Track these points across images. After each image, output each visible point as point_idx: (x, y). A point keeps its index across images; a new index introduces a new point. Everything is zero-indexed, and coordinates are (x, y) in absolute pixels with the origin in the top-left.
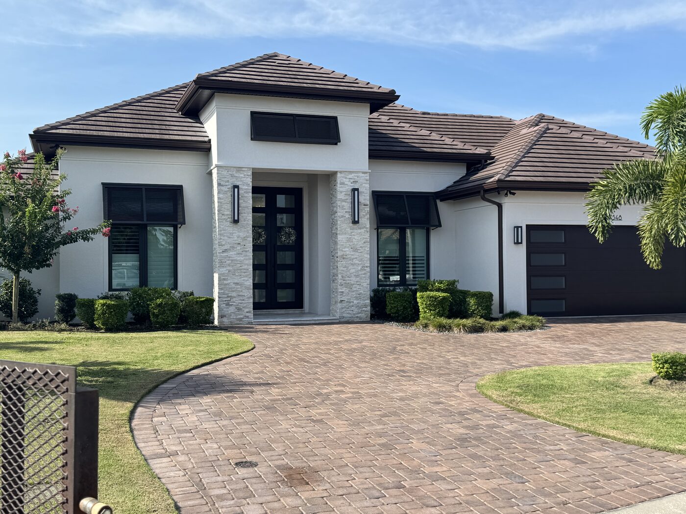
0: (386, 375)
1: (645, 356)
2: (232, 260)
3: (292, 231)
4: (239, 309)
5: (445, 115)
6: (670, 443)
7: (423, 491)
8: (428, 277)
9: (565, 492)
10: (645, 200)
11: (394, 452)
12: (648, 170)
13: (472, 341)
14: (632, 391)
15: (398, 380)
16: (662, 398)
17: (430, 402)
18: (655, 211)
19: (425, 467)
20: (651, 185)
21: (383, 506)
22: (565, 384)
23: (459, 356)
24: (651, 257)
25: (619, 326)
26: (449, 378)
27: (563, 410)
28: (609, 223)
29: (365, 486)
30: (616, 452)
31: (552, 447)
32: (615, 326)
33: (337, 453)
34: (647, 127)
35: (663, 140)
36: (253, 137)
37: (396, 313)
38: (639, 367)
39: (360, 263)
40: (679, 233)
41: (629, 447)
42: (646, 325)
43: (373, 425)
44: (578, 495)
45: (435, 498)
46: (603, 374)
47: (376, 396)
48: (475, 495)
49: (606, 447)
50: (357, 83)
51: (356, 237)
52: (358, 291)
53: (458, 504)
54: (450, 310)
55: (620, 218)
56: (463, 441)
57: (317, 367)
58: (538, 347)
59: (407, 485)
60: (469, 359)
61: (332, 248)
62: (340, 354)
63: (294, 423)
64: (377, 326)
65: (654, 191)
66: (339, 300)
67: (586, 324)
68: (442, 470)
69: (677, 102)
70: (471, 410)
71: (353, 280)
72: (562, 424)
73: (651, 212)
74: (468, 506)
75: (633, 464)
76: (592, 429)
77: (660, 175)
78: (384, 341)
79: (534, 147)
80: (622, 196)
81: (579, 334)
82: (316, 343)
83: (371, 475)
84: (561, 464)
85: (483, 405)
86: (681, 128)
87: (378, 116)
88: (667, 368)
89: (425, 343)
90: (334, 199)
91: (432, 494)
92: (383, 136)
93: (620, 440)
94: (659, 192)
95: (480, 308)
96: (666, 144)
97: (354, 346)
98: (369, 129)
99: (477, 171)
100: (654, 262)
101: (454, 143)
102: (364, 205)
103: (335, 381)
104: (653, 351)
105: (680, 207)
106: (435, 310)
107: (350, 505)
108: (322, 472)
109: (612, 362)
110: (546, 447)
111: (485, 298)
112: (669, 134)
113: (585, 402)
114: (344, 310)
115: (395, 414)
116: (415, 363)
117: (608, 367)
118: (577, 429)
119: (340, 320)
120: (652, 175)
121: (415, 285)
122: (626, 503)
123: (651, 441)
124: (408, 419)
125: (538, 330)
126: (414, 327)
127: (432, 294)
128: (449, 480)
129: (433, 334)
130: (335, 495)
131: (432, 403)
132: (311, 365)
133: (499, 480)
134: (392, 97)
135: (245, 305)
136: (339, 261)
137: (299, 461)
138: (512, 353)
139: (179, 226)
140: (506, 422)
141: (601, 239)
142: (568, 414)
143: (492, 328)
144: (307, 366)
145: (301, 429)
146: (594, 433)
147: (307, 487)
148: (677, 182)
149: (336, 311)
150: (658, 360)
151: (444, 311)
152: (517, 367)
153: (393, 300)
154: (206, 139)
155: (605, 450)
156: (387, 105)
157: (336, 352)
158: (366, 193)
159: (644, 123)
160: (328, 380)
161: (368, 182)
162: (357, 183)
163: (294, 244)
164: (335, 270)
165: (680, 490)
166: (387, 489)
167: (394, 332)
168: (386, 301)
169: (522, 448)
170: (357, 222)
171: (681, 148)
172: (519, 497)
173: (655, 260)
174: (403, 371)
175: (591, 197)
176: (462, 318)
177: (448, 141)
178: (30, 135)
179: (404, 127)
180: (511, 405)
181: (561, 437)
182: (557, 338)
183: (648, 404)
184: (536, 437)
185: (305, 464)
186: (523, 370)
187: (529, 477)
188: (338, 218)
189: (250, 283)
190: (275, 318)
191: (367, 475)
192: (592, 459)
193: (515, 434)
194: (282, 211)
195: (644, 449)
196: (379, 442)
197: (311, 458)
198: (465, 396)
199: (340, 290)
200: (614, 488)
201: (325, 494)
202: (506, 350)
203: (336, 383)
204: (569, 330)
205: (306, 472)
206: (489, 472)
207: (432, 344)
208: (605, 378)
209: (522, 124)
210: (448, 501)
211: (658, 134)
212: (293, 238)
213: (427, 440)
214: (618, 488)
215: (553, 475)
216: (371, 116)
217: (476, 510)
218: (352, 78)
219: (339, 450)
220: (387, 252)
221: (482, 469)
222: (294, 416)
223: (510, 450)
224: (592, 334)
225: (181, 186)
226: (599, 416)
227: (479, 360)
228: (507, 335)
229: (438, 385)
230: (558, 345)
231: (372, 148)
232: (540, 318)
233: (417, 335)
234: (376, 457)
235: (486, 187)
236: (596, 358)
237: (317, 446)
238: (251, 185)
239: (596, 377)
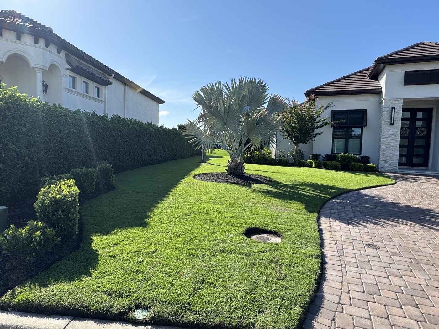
2: (388, 142)
3: (425, 130)
4: (391, 165)
36: (405, 83)
108: (424, 265)
130: (431, 286)
132: (428, 196)
135: (394, 163)
139: (364, 127)
147: (411, 274)
154: (380, 88)
163: (425, 136)
178: (305, 93)
189: (398, 153)
190: (410, 171)
194: (419, 120)
197: (417, 253)
212: (425, 133)
225: (366, 110)
237: (423, 246)
238: (402, 106)
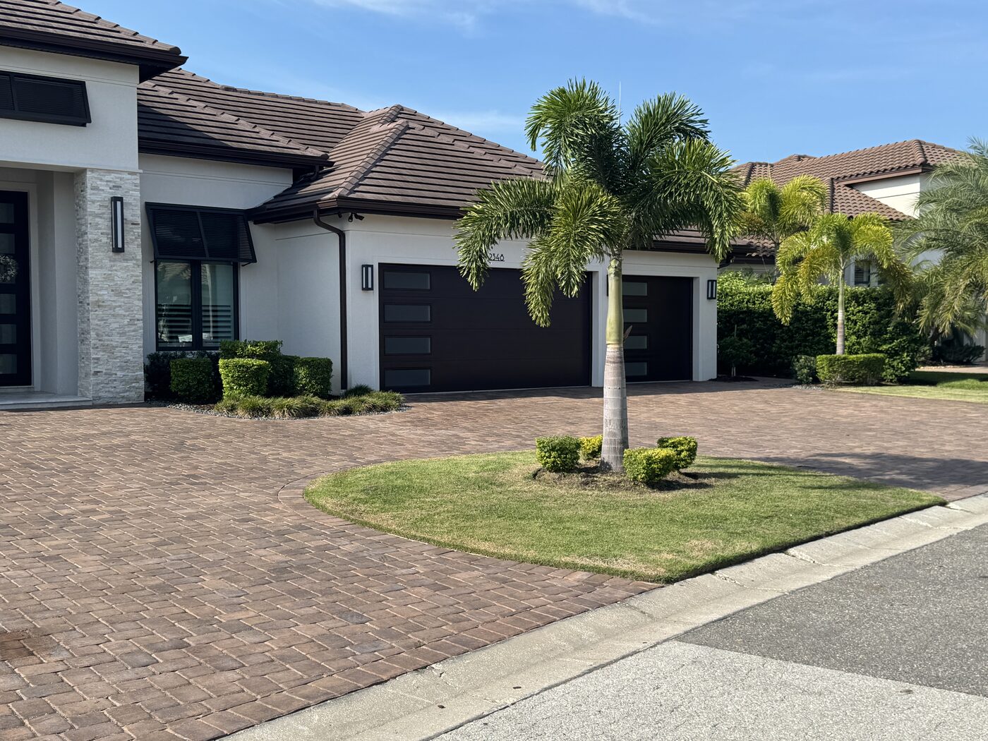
0: (167, 483)
1: (529, 442)
3: (10, 261)
5: (259, 94)
6: (555, 555)
7: (217, 648)
8: (237, 336)
9: (419, 631)
10: (530, 234)
11: (175, 597)
12: (535, 192)
13: (302, 430)
14: (511, 488)
15: (186, 490)
16: (547, 497)
17: (235, 520)
18: (543, 249)
19: (221, 614)
20: (537, 214)
21: (154, 677)
22: (426, 483)
23: (281, 451)
24: (537, 311)
25: (499, 403)
26: (264, 483)
27: (422, 520)
28: (485, 264)
29: (128, 650)
30: (488, 571)
31: (404, 571)
32: (495, 403)
33: (82, 605)
34: (533, 134)
35: (552, 153)
37: (185, 390)
38: (521, 458)
39: (127, 313)
40: (570, 279)
41: (503, 563)
42: (533, 402)
43: (143, 558)
44: (435, 633)
45: (234, 657)
46: (475, 468)
47: (149, 516)
48: (293, 647)
49: (476, 565)
50: (118, 32)
51: (119, 273)
52: (124, 357)
53: (268, 661)
54: (270, 386)
55: (502, 258)
56: (280, 571)
57: (52, 475)
58: (393, 435)
59: (193, 642)
60: (296, 455)
61: (80, 289)
62: (92, 455)
63: (9, 563)
64: (155, 411)
65: (541, 223)
66: (93, 371)
67: (457, 402)
68: (248, 616)
69: (570, 101)
70: (295, 527)
71: (116, 340)
72: (419, 539)
73: (538, 250)
74: (284, 663)
75: (508, 586)
76: (458, 542)
77: (549, 201)
78: (167, 433)
79: (389, 152)
80: (502, 226)
81: (448, 415)
82: (53, 439)
83: (135, 633)
84: (414, 593)
85: (313, 519)
86: (575, 138)
87: (154, 86)
88: (554, 457)
89: (230, 434)
90: (81, 212)
91: (231, 652)
92: (162, 117)
93: (493, 554)
94: (548, 223)
95: (313, 382)
96: (556, 159)
97: (116, 442)
98: (139, 105)
99: (309, 181)
100: (540, 317)
101: (274, 137)
102: (133, 224)
103: (83, 496)
104: (539, 436)
105: (572, 244)
106: (246, 385)
107: (100, 679)
108: (56, 635)
109: (488, 451)
110: (396, 572)
111: (320, 368)
112: (560, 145)
113: (450, 507)
114: (100, 386)
115: (179, 540)
116: (214, 464)
117: (482, 459)
118: (439, 543)
119: (94, 402)
120: (539, 200)
121: (216, 348)
122: (498, 638)
123: (532, 554)
124: (199, 547)
125: (394, 412)
126: (213, 412)
127: (242, 361)
128: (257, 629)
129: (243, 420)
130: (76, 667)
131: (238, 521)
132: (43, 472)
133: (331, 621)
134: (173, 58)
136: (92, 311)
137: (17, 621)
138: (357, 444)
140: (344, 541)
141: (475, 285)
142: (428, 524)
143: (330, 410)
144: (36, 474)
145: (23, 572)
146: (460, 548)
147: (31, 659)
148: (570, 210)
149: (87, 389)
150: (543, 447)
151: (260, 386)
152: (362, 464)
153: (182, 371)
155: (474, 570)
156: (166, 70)
157: (85, 451)
158: (136, 206)
159: (530, 128)
160: (70, 495)
161: (139, 188)
162: (120, 189)
163: (14, 282)
164: (85, 325)
165: (564, 615)
166: (161, 651)
167: (182, 418)
168: (170, 372)
169: (365, 575)
170: (122, 250)
171: (575, 164)
172: (356, 643)
173: (542, 315)
174: (194, 476)
175: (462, 227)
176: (287, 396)
177: (265, 133)
179: (195, 107)
180: (352, 517)
181: (416, 557)
182: (419, 421)
183: (530, 506)
184: (383, 558)
185: (27, 625)
186: (370, 467)
187: (372, 614)
188: (89, 243)
191: (130, 633)
192: (456, 583)
193: (355, 557)
195: (523, 565)
196: (152, 583)
197: (38, 616)
198: (287, 509)
199: (94, 356)
200: (483, 620)
201: (61, 667)
202: (348, 441)
203: (85, 499)
204: (435, 410)
205: (29, 637)
206: (316, 612)
207: (241, 435)
208: (478, 473)
209: (373, 118)
210: (253, 659)
211: (547, 145)
212: (12, 272)
213: (227, 575)
214: (487, 618)
215: (404, 608)
216: (141, 86)
217: (294, 667)
218: (110, 23)
219: (84, 599)
220: (175, 298)
221: (308, 609)
222: (11, 552)
223: (347, 579)
224: (465, 415)
226: (468, 524)
227: (310, 455)
228: (351, 420)
229: (247, 494)
230: (419, 432)
231: (144, 135)
232: (398, 395)
233: (219, 422)
234: (145, 605)
235: (322, 206)
236: (467, 448)
237: (48, 597)
239: (465, 473)
